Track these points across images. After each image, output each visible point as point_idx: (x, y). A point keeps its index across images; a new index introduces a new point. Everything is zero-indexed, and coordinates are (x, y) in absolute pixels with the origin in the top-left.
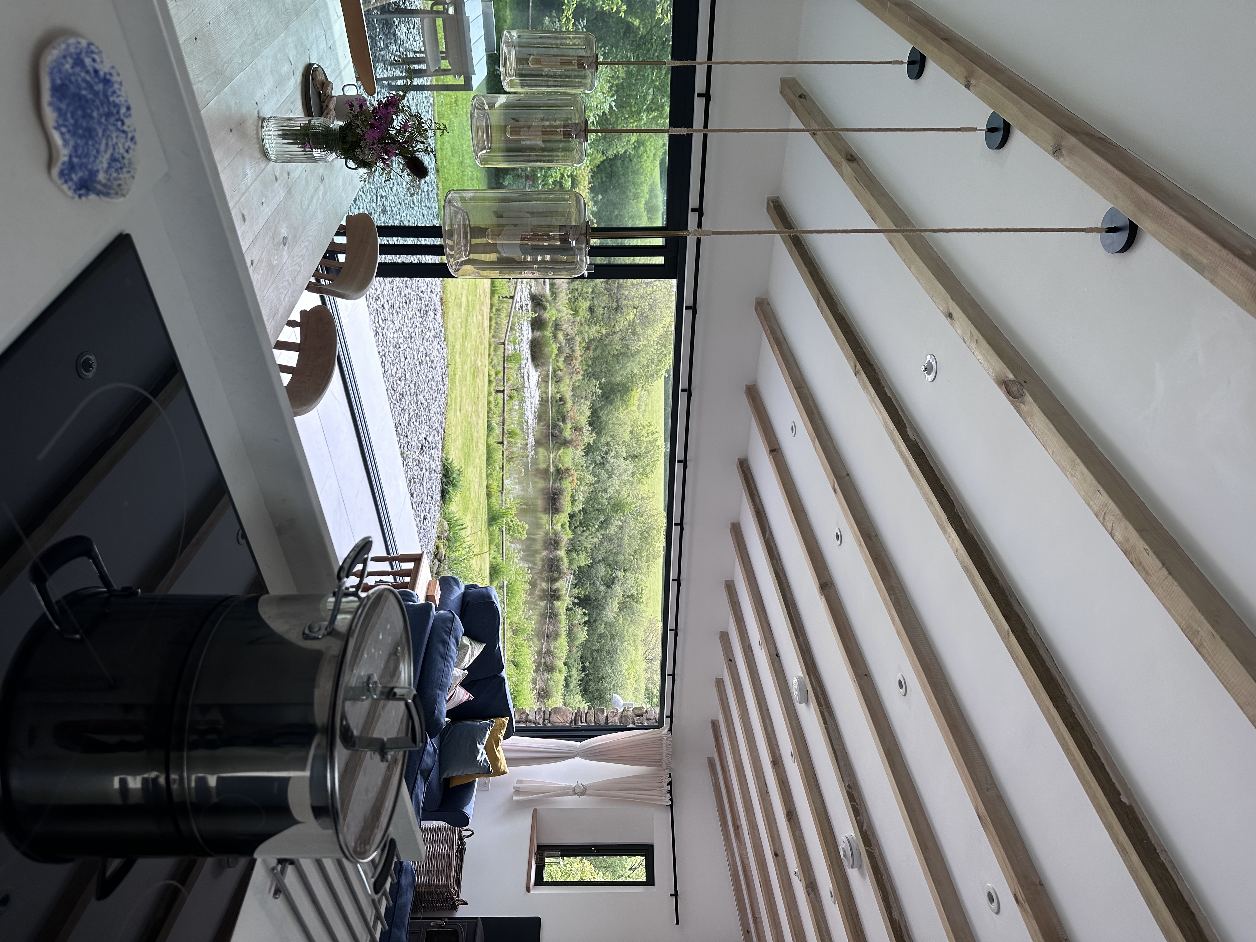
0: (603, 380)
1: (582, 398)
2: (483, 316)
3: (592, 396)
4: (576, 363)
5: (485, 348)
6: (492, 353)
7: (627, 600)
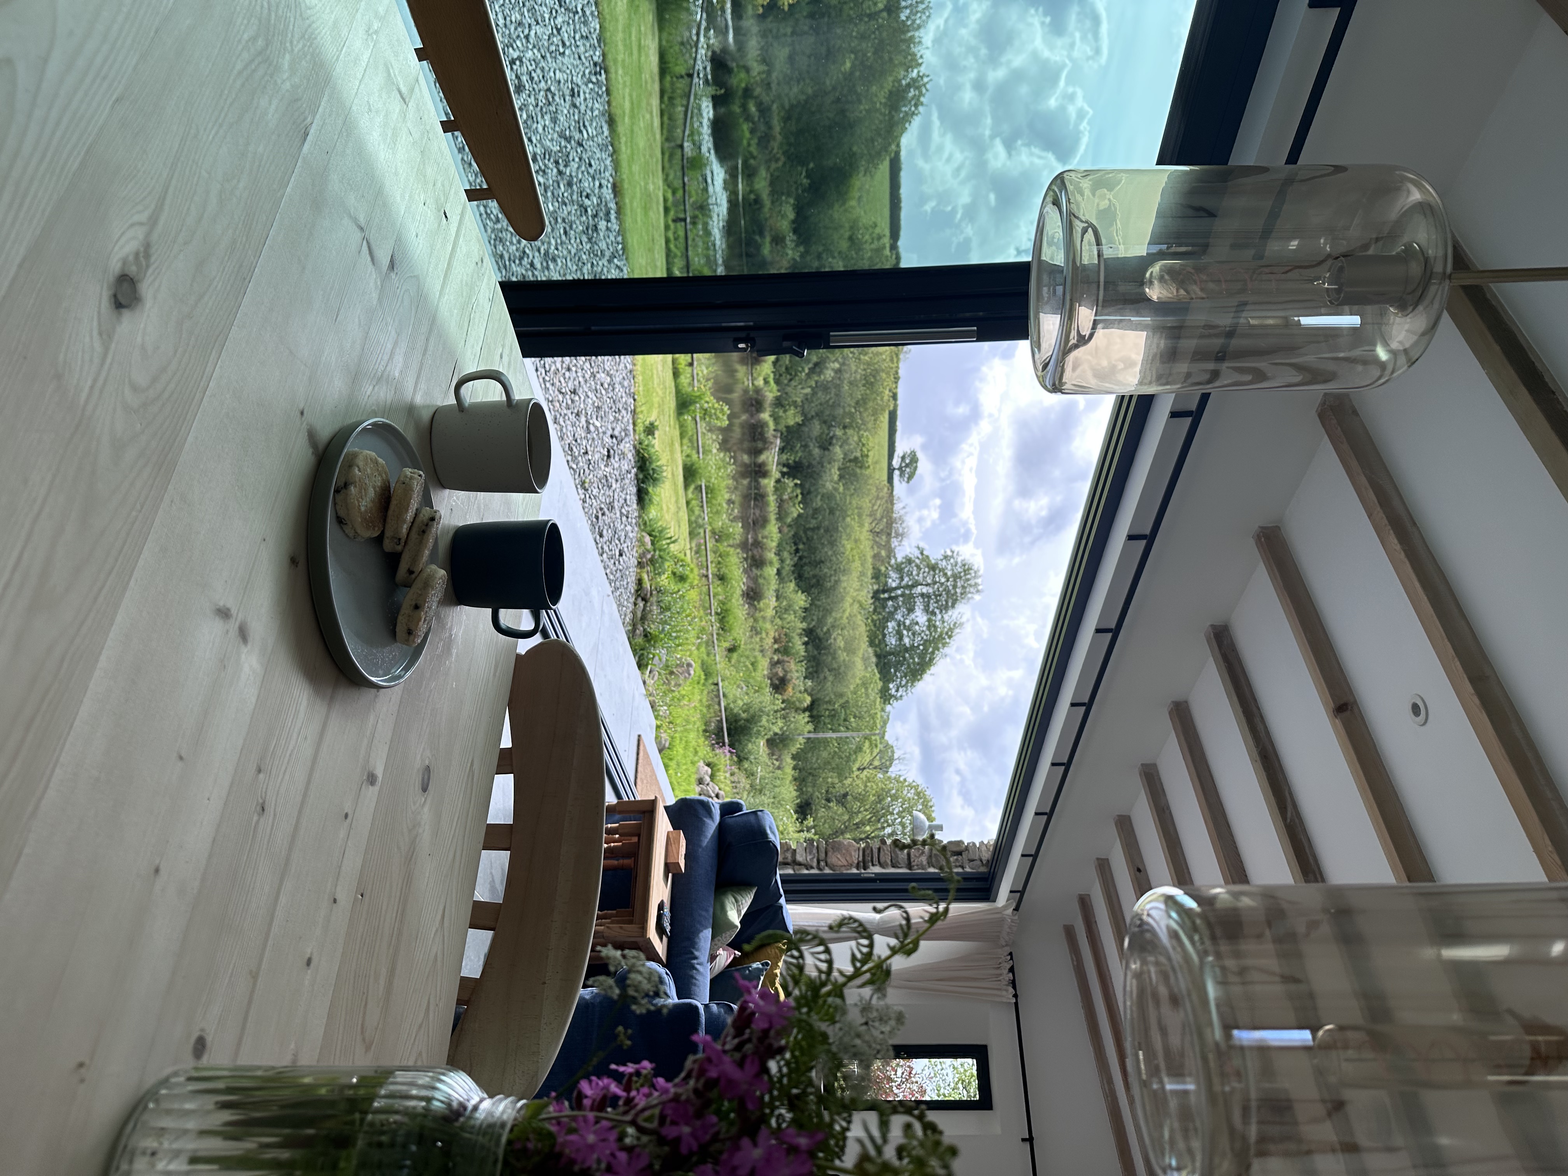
0: (811, 165)
1: (783, 194)
2: (651, 113)
3: (797, 189)
4: (775, 145)
5: (657, 161)
6: (667, 165)
7: (848, 464)
